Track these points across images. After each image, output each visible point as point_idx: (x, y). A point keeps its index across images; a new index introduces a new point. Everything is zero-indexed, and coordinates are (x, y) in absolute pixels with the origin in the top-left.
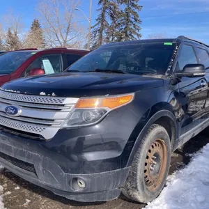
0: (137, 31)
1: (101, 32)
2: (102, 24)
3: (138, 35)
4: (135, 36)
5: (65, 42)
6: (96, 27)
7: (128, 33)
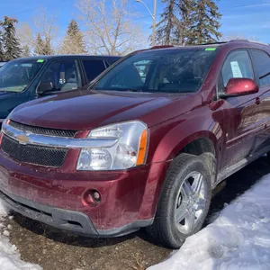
0: (215, 29)
1: (168, 32)
2: (170, 20)
3: (217, 35)
4: (213, 36)
5: (114, 48)
6: (162, 25)
7: (203, 31)
